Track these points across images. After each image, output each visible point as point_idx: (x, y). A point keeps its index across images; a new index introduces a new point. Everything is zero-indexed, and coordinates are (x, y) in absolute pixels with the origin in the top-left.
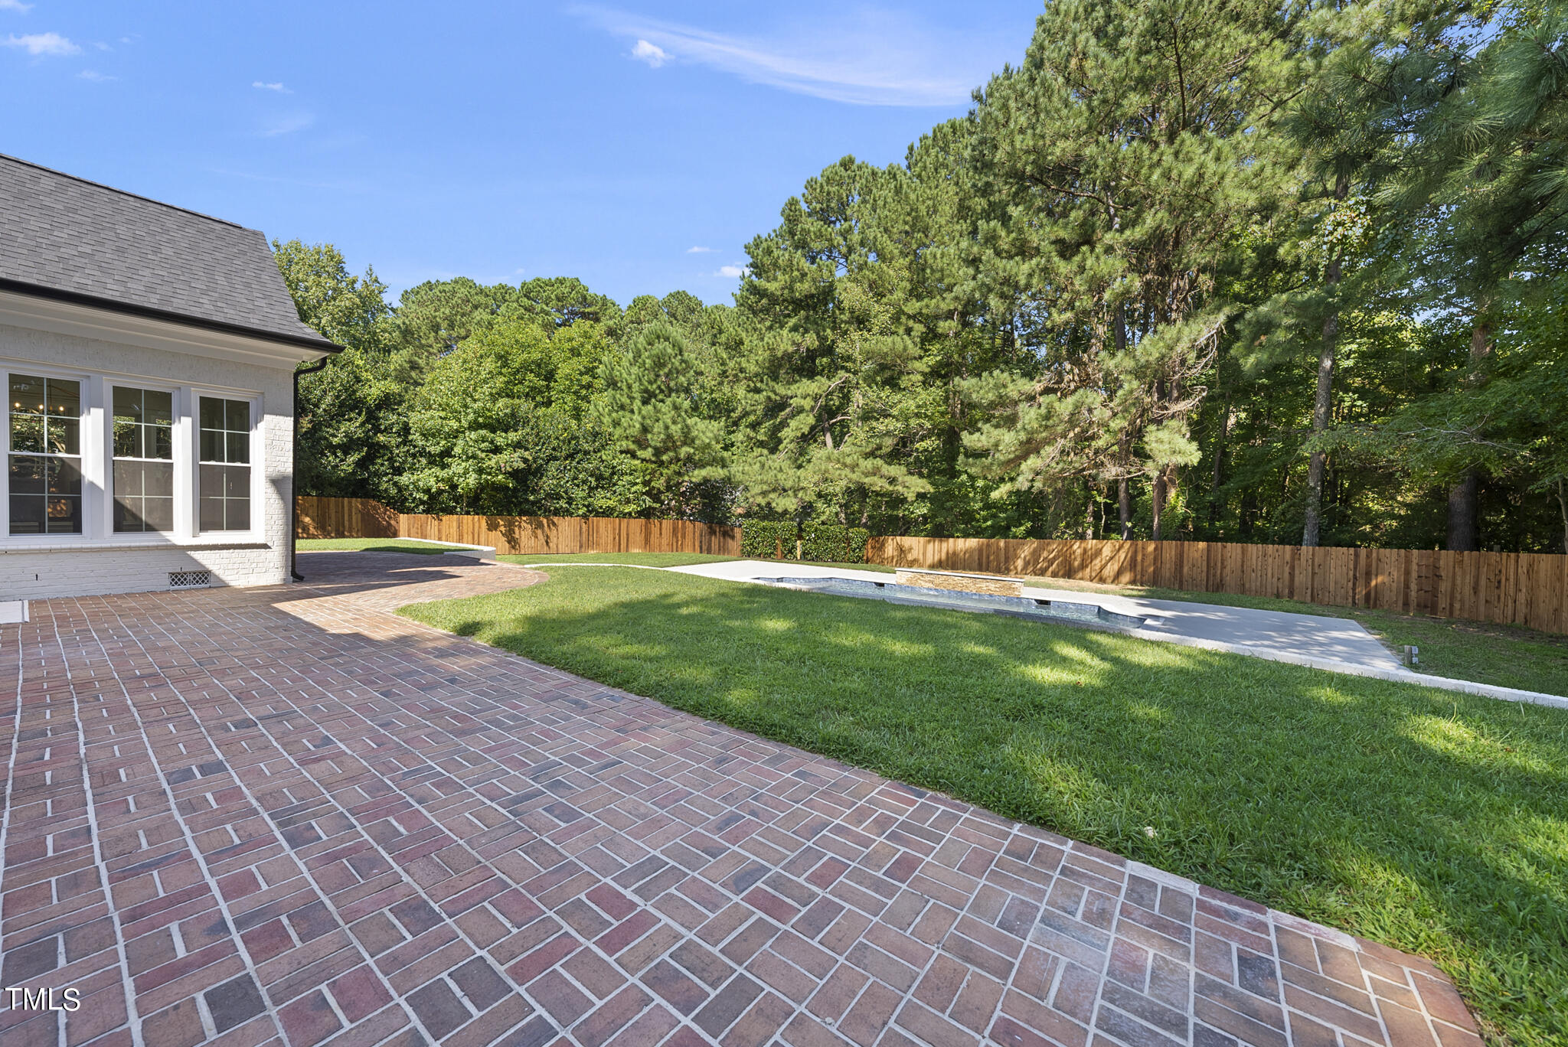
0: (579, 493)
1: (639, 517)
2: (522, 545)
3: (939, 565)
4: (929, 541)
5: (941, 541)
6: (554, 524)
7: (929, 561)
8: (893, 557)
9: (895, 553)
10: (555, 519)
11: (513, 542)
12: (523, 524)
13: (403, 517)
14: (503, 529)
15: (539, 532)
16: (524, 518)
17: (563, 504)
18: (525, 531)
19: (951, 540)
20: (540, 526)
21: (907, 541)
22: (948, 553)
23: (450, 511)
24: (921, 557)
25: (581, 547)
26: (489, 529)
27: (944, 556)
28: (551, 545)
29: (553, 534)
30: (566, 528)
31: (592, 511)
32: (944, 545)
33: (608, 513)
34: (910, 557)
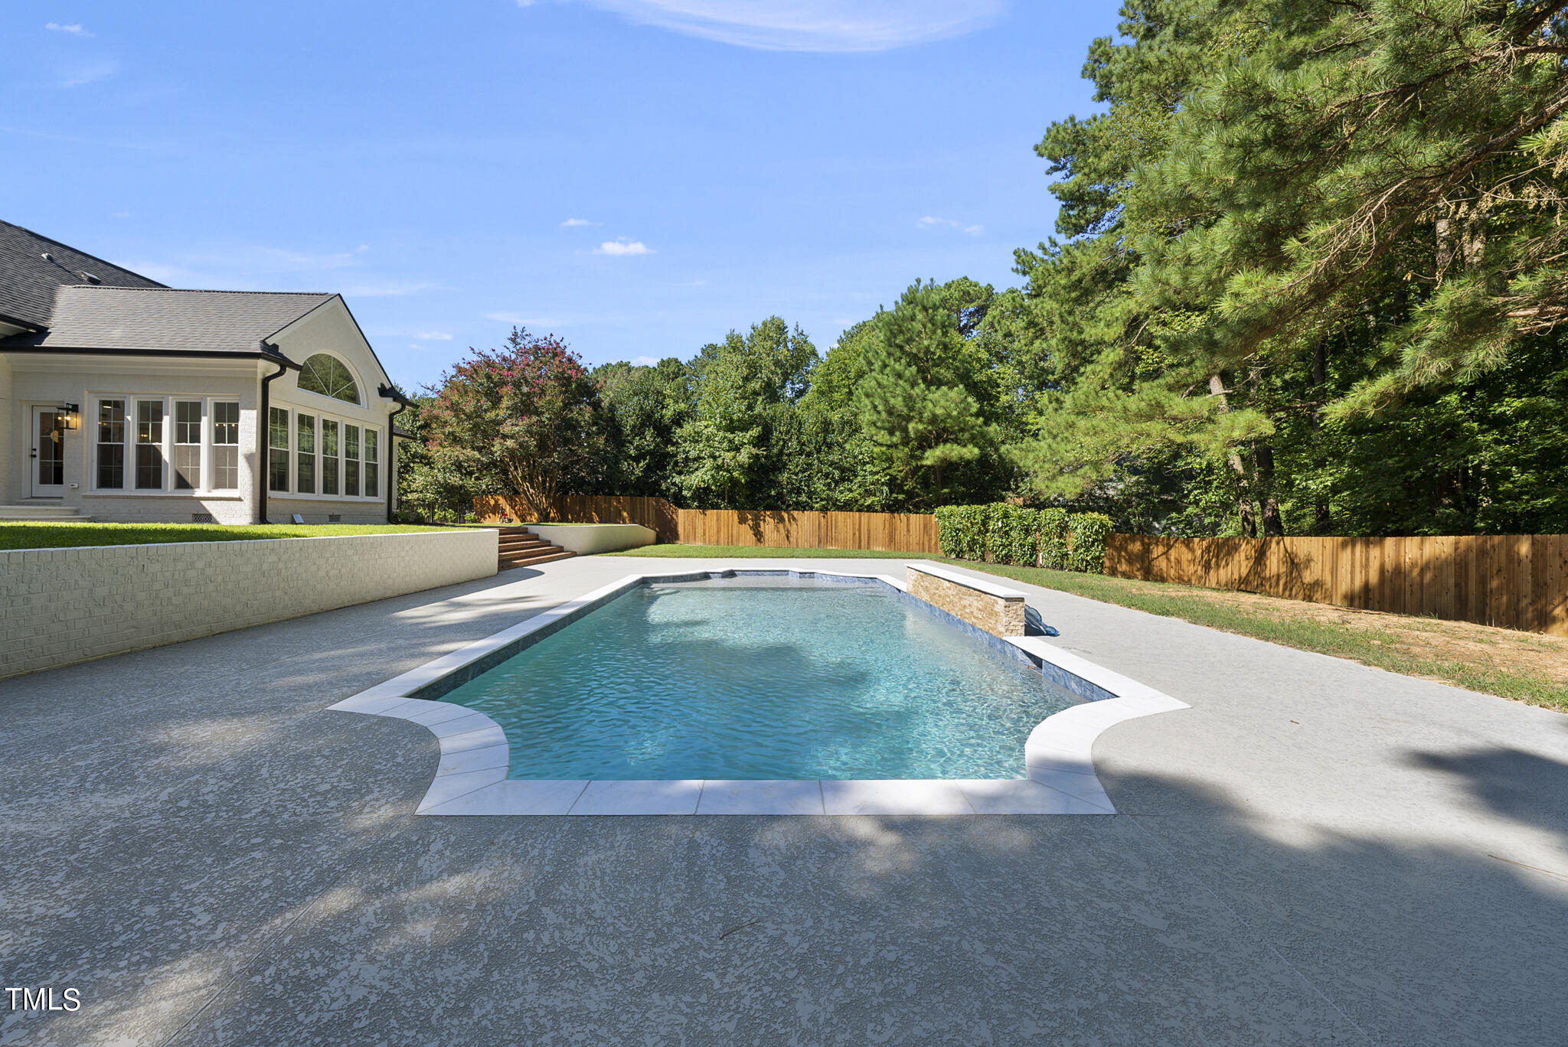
0: (819, 485)
1: (883, 511)
2: (766, 538)
3: (1364, 599)
4: (1344, 545)
5: (1367, 544)
6: (794, 519)
7: (1344, 587)
8: (1278, 575)
9: (1283, 569)
10: (795, 513)
11: (759, 535)
12: (767, 518)
13: (681, 511)
14: (750, 522)
15: (781, 526)
16: (768, 513)
17: (803, 498)
18: (768, 526)
19: (1390, 541)
20: (782, 520)
21: (1305, 546)
22: (1382, 570)
23: (716, 507)
24: (1328, 578)
25: (820, 542)
26: (740, 523)
27: (1374, 578)
28: (791, 539)
29: (793, 528)
30: (806, 521)
31: (831, 505)
32: (1375, 552)
33: (847, 506)
34: (1308, 577)
